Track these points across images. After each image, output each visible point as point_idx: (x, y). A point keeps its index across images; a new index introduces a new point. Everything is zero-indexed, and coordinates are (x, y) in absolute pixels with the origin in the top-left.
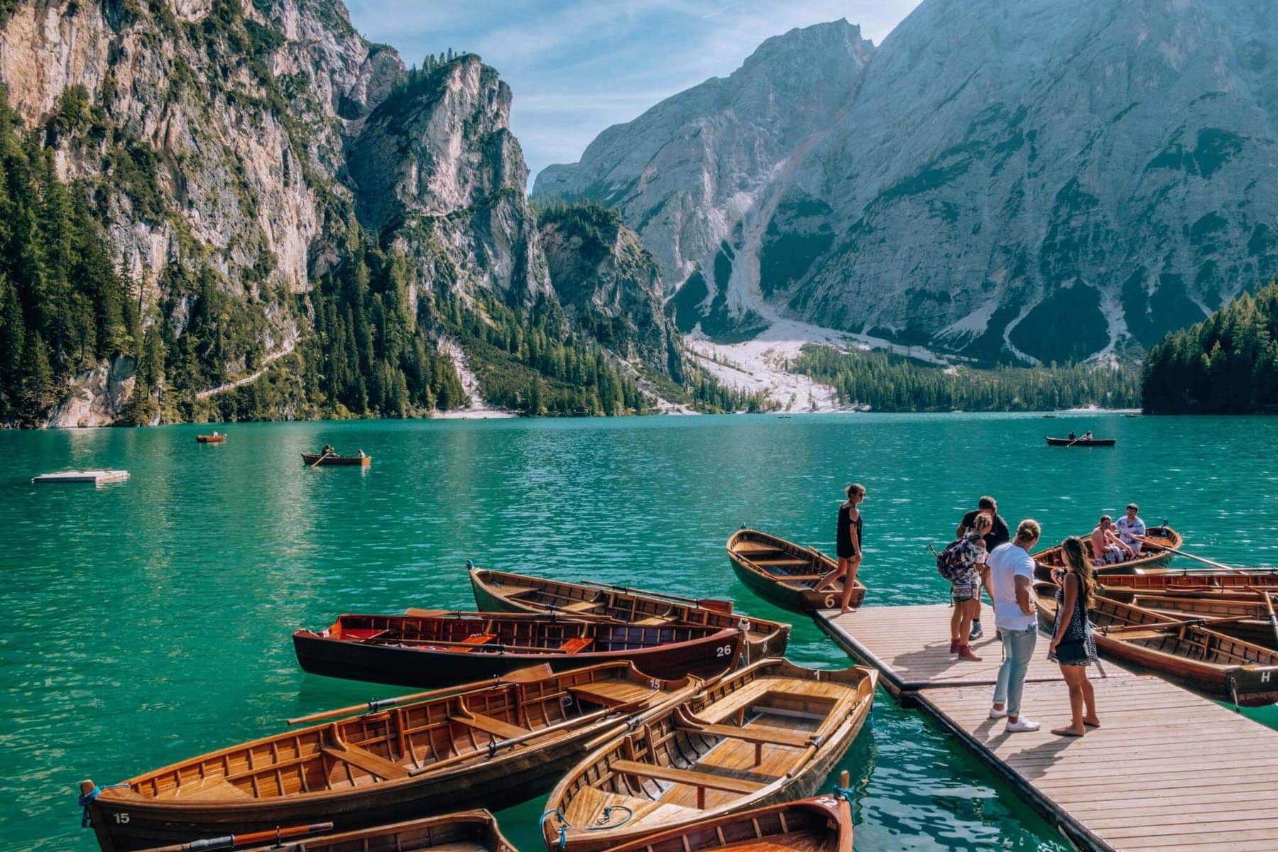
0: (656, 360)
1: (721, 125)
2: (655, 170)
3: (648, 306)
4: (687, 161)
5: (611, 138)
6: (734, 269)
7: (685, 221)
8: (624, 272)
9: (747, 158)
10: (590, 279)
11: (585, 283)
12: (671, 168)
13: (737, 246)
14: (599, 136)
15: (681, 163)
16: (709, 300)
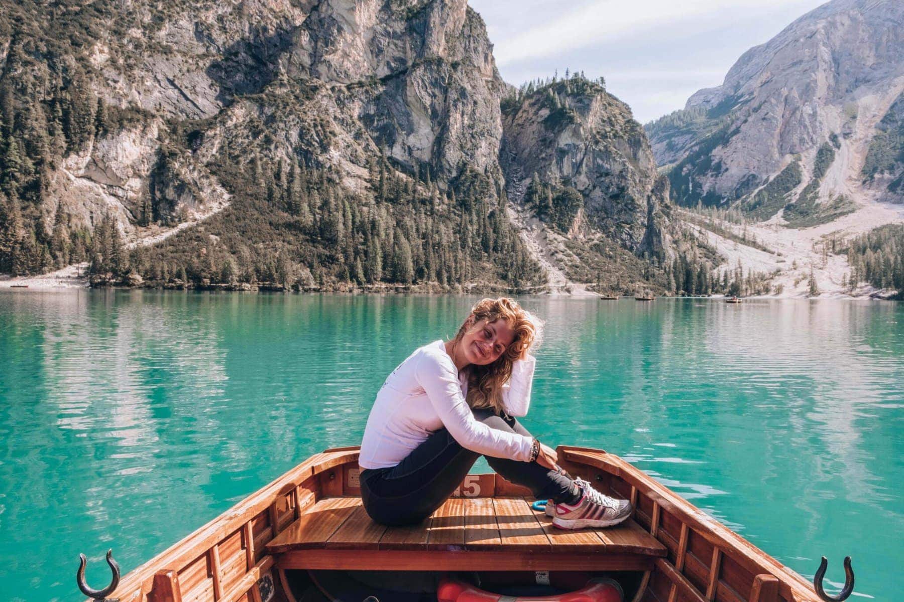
0: (624, 236)
1: (843, 25)
2: (769, 74)
3: (624, 178)
4: (801, 61)
5: (750, 58)
6: (836, 157)
7: (787, 115)
8: (597, 143)
9: (872, 53)
10: (549, 151)
11: (544, 155)
12: (784, 70)
13: (846, 135)
14: (739, 60)
15: (794, 64)
16: (799, 189)
